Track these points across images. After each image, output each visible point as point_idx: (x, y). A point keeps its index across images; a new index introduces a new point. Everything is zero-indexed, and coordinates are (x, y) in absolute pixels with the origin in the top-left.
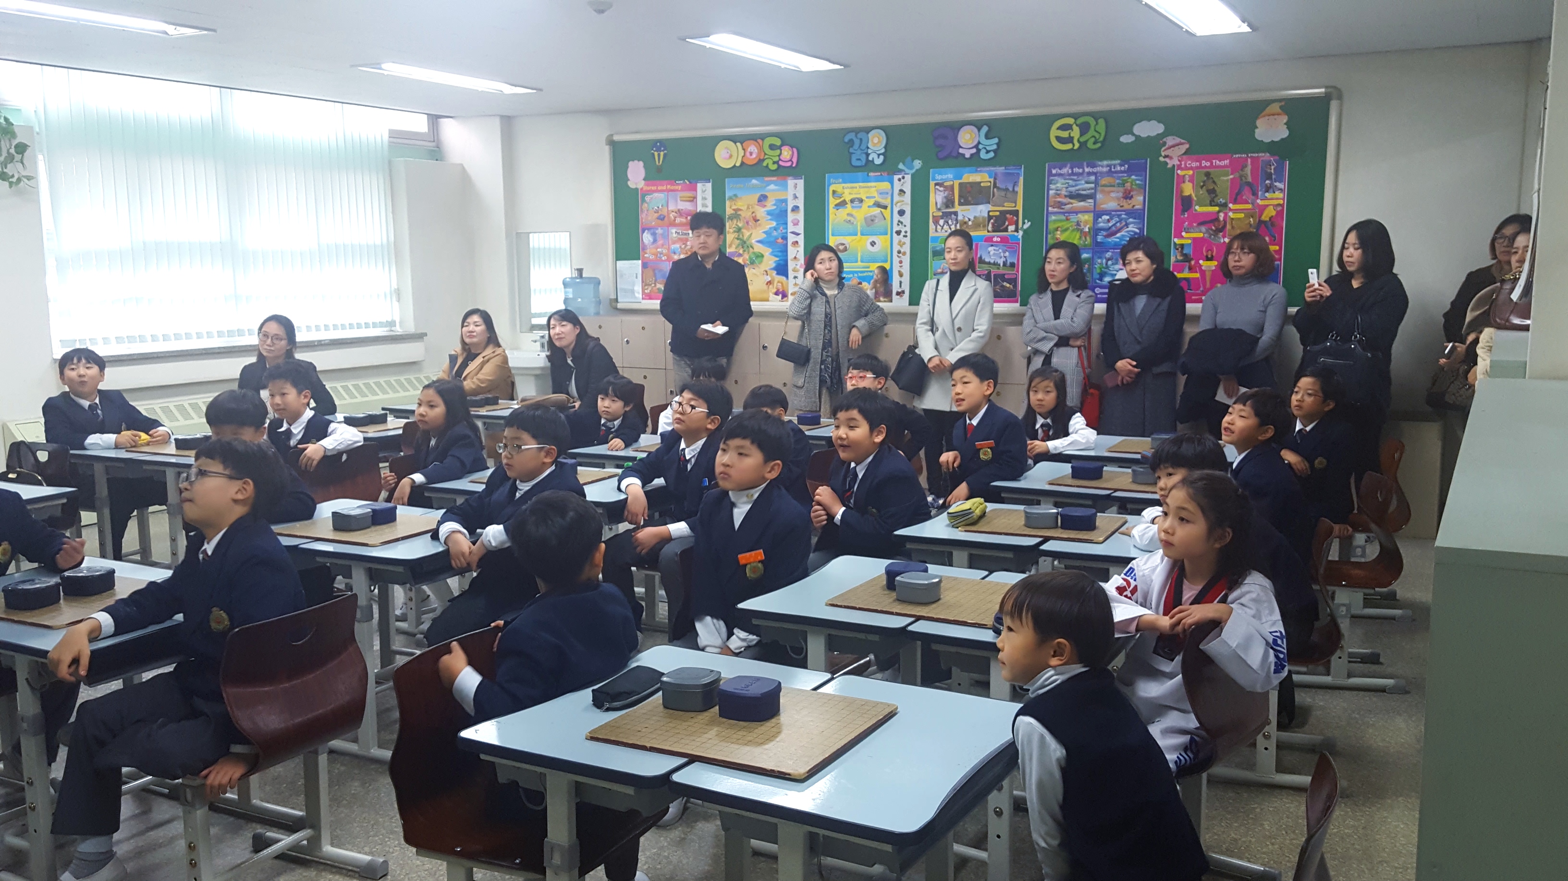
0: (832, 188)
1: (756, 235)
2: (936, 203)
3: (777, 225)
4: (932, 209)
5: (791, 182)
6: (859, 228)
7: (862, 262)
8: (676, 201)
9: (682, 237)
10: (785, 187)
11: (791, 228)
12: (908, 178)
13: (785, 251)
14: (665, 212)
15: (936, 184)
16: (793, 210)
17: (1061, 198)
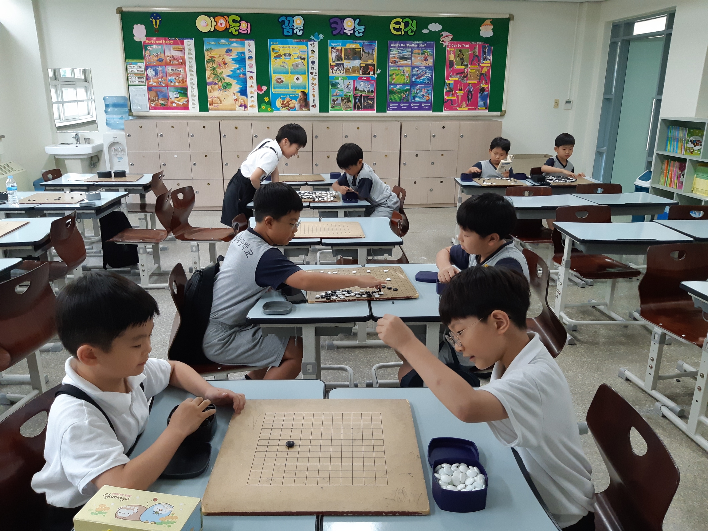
0: (272, 47)
1: (226, 72)
2: (332, 59)
3: (239, 66)
4: (330, 61)
5: (247, 43)
6: (289, 71)
7: (292, 88)
8: (170, 50)
9: (176, 72)
10: (243, 45)
11: (248, 69)
12: (316, 44)
13: (245, 81)
14: (162, 56)
15: (332, 48)
16: (249, 58)
17: (395, 58)
